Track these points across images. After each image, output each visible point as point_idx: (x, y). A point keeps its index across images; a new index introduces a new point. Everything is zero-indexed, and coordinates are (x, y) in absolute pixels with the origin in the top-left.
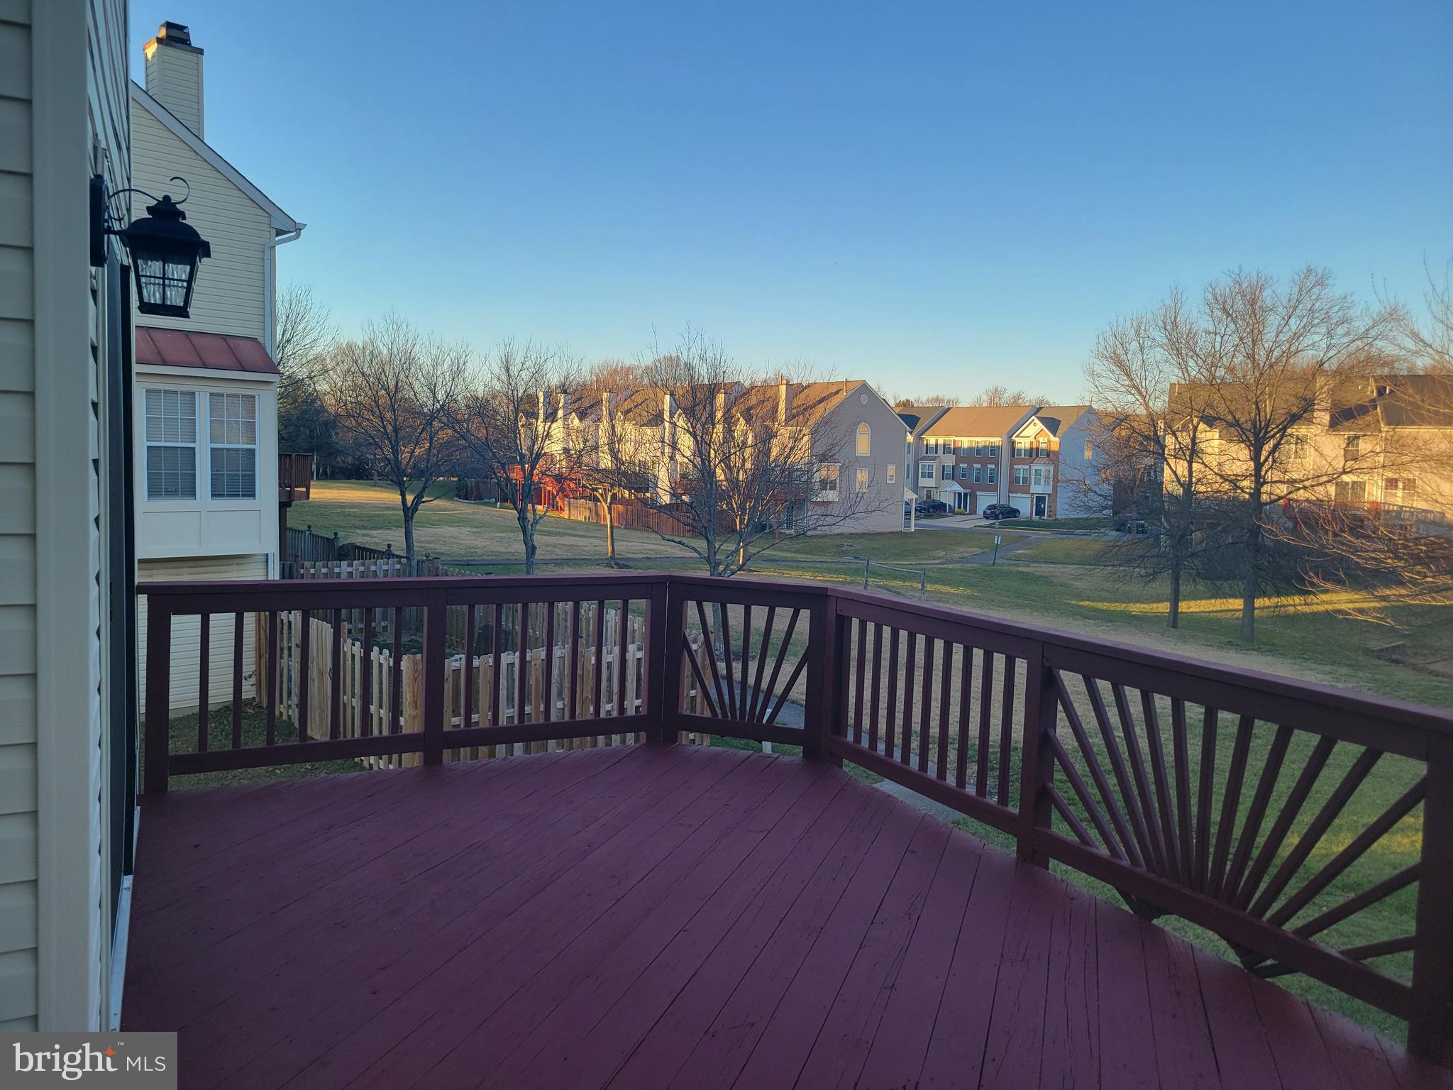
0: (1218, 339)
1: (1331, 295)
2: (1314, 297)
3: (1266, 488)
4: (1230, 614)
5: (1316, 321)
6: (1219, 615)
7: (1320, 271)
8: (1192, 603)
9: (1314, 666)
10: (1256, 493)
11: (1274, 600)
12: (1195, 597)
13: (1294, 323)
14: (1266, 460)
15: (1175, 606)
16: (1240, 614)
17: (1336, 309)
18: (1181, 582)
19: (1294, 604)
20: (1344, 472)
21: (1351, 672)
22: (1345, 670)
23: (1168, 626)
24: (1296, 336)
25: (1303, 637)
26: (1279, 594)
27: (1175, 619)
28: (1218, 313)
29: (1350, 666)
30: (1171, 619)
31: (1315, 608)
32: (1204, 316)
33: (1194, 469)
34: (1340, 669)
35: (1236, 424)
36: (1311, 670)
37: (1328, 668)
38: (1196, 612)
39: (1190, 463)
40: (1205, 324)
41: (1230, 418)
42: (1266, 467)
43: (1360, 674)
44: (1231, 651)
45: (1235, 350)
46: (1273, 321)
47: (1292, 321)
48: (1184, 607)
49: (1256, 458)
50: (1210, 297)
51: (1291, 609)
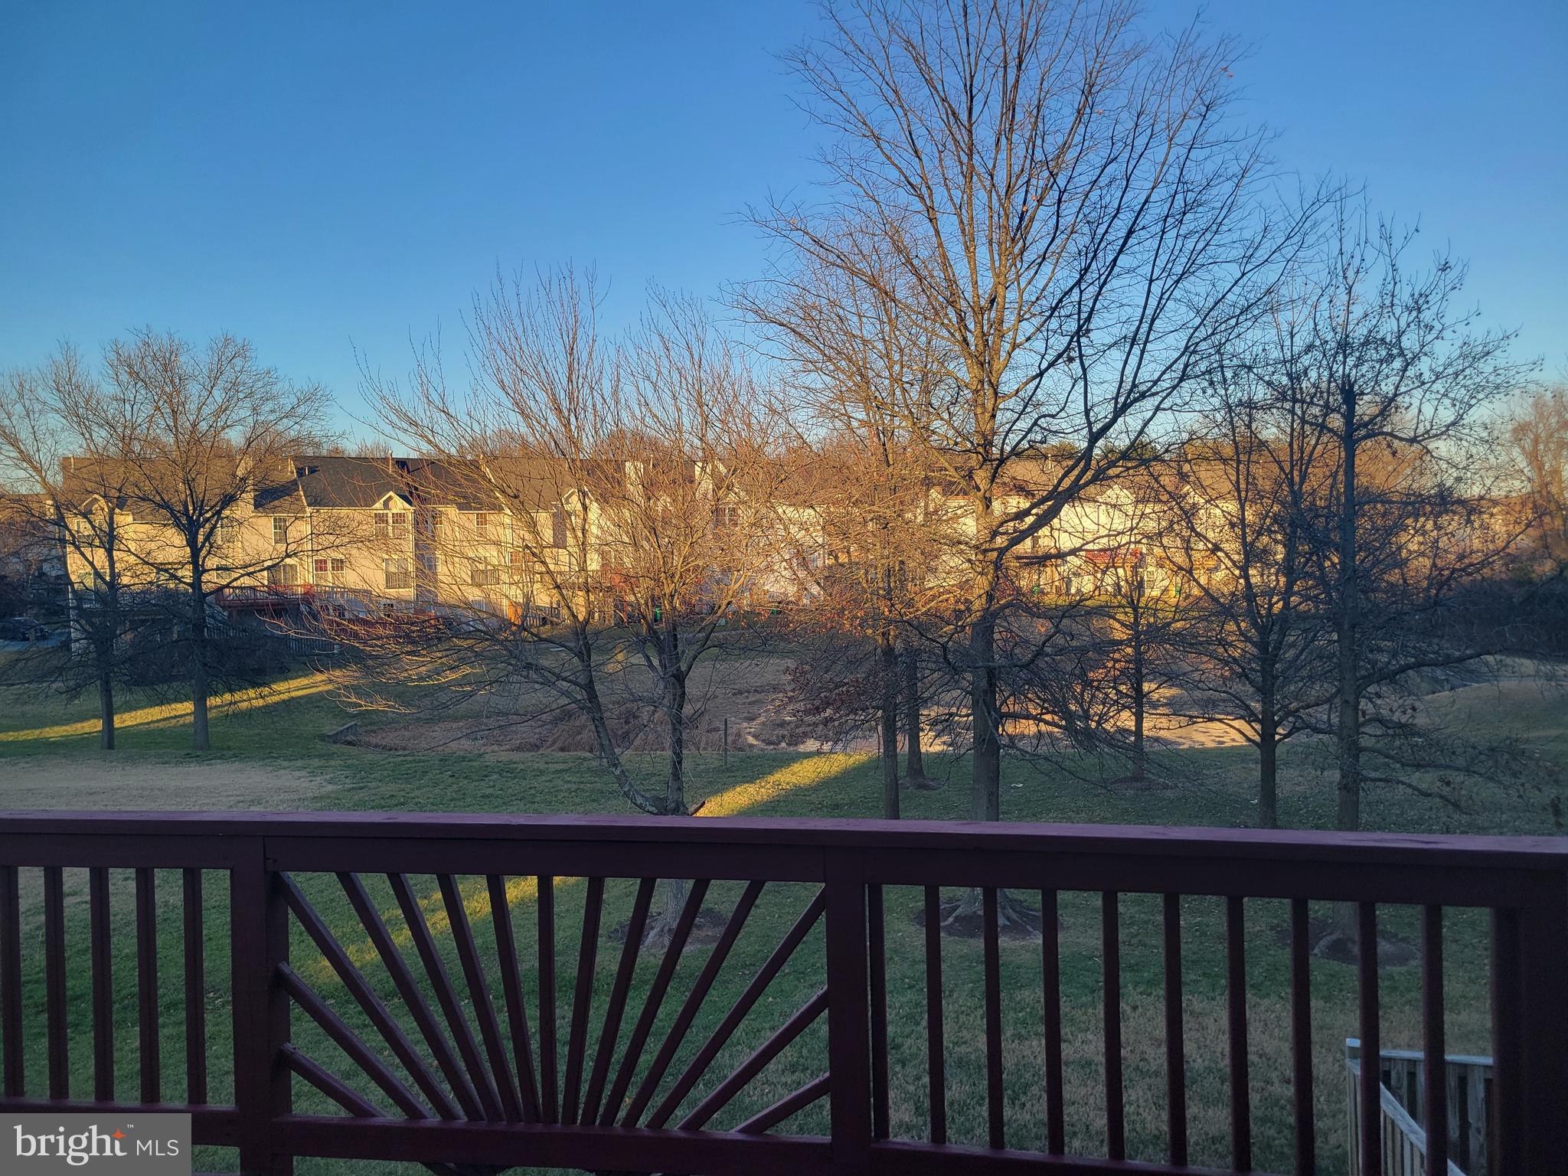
0: (128, 407)
1: (254, 368)
2: (237, 369)
3: (205, 577)
4: (174, 721)
5: (241, 396)
6: (161, 725)
7: (239, 341)
8: (126, 716)
9: (285, 764)
10: (196, 584)
11: (227, 697)
12: (130, 708)
13: (218, 395)
14: (203, 545)
15: (109, 722)
16: (191, 719)
17: (260, 384)
18: (113, 693)
19: (249, 698)
20: (288, 556)
21: (322, 763)
22: (316, 762)
23: (102, 748)
24: (222, 410)
25: (259, 734)
26: (231, 691)
27: (110, 739)
28: (124, 377)
29: (320, 756)
30: (106, 739)
31: (270, 700)
32: (107, 379)
33: (115, 558)
34: (311, 762)
35: (166, 506)
36: (284, 768)
37: (299, 763)
38: (132, 726)
39: (110, 552)
40: (109, 389)
41: (158, 498)
42: (203, 553)
43: (333, 763)
44: (193, 765)
45: (150, 421)
46: (193, 389)
47: (215, 392)
48: (119, 721)
49: (192, 542)
50: (113, 356)
51: (244, 705)
